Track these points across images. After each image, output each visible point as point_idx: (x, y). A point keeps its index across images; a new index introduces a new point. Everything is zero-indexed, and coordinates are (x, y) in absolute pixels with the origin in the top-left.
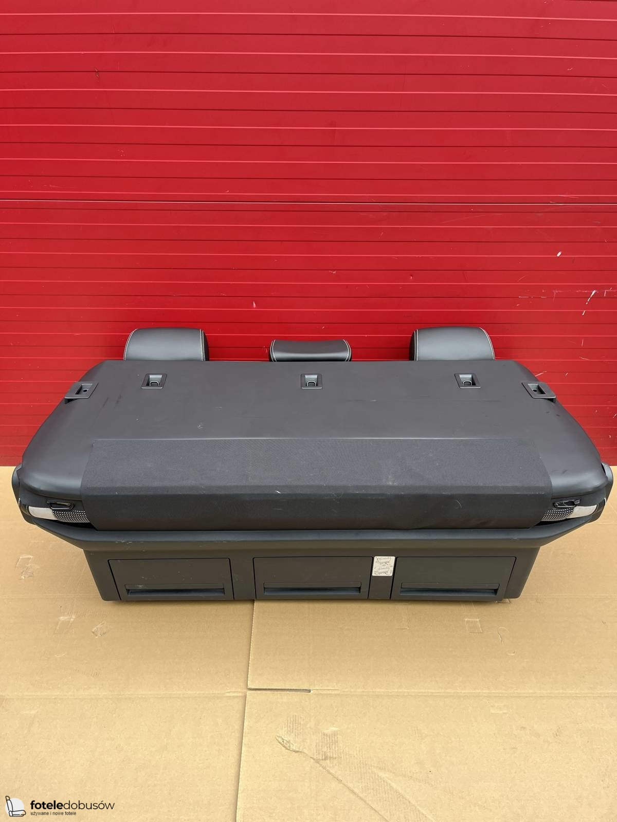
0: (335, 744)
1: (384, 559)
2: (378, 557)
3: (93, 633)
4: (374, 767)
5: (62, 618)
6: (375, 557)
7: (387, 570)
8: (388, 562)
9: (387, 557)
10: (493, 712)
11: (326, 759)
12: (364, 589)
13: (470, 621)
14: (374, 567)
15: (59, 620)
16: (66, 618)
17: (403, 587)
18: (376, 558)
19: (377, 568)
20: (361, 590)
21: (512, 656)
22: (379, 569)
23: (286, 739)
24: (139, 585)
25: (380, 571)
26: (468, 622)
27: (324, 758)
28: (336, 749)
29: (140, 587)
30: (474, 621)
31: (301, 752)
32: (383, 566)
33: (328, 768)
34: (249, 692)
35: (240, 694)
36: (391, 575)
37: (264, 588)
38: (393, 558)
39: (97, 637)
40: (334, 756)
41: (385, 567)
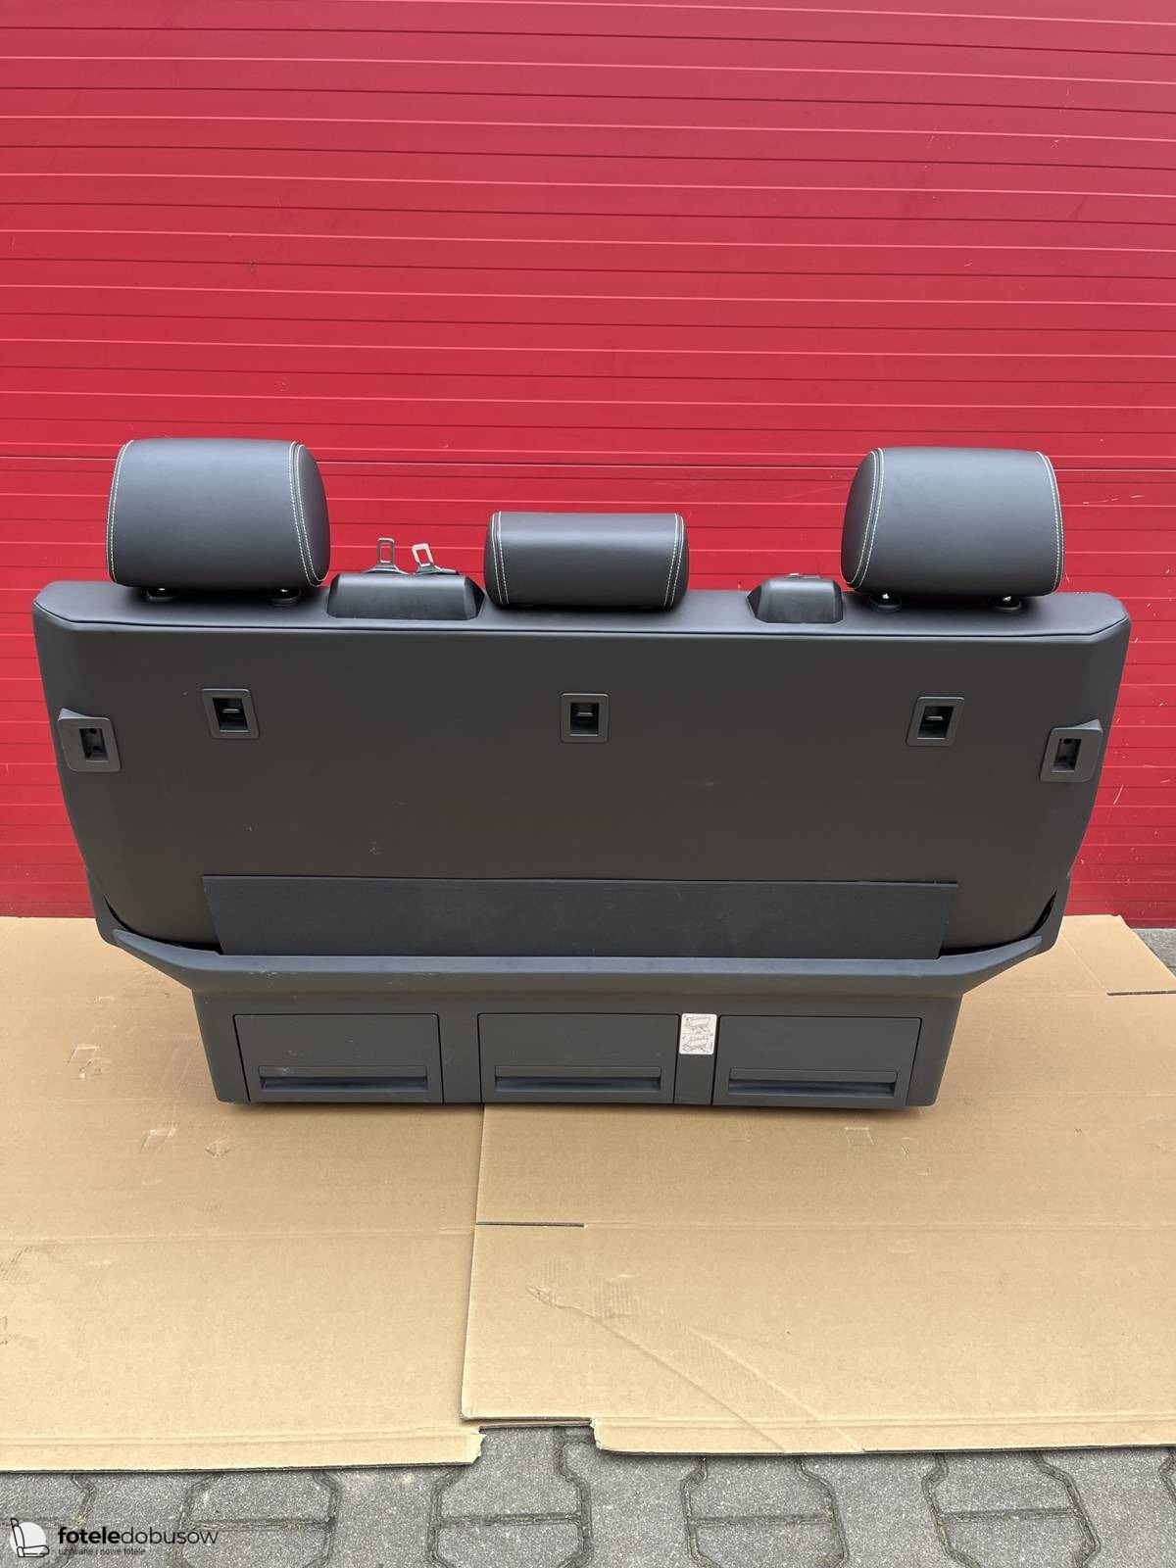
0: (627, 1297)
1: (700, 1019)
2: (688, 1015)
3: (208, 1151)
4: (694, 1327)
5: (153, 1132)
6: (683, 1015)
7: (703, 1042)
8: (706, 1026)
9: (703, 1015)
10: (893, 1251)
11: (612, 1316)
12: (667, 1082)
13: (852, 1131)
14: (682, 1036)
15: (149, 1135)
16: (159, 1131)
17: (733, 1077)
18: (685, 1017)
19: (688, 1037)
20: (662, 1083)
21: (924, 1176)
22: (691, 1040)
23: (544, 1290)
24: (282, 1066)
25: (694, 1044)
26: (849, 1131)
27: (608, 1315)
28: (629, 1304)
29: (284, 1071)
30: (860, 1131)
31: (569, 1308)
32: (698, 1034)
33: (616, 1330)
34: (477, 1227)
35: (465, 1232)
36: (711, 1052)
37: (496, 1077)
38: (714, 1018)
39: (215, 1157)
40: (626, 1313)
41: (700, 1036)
